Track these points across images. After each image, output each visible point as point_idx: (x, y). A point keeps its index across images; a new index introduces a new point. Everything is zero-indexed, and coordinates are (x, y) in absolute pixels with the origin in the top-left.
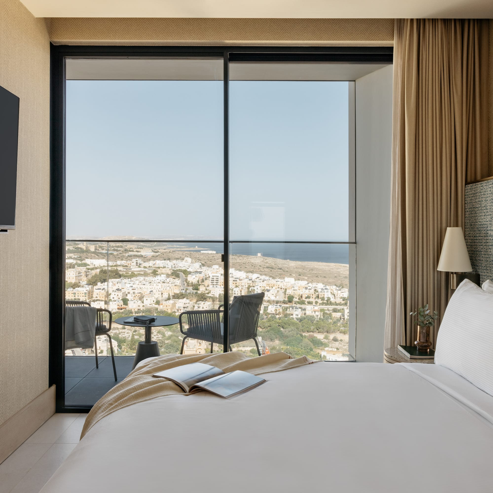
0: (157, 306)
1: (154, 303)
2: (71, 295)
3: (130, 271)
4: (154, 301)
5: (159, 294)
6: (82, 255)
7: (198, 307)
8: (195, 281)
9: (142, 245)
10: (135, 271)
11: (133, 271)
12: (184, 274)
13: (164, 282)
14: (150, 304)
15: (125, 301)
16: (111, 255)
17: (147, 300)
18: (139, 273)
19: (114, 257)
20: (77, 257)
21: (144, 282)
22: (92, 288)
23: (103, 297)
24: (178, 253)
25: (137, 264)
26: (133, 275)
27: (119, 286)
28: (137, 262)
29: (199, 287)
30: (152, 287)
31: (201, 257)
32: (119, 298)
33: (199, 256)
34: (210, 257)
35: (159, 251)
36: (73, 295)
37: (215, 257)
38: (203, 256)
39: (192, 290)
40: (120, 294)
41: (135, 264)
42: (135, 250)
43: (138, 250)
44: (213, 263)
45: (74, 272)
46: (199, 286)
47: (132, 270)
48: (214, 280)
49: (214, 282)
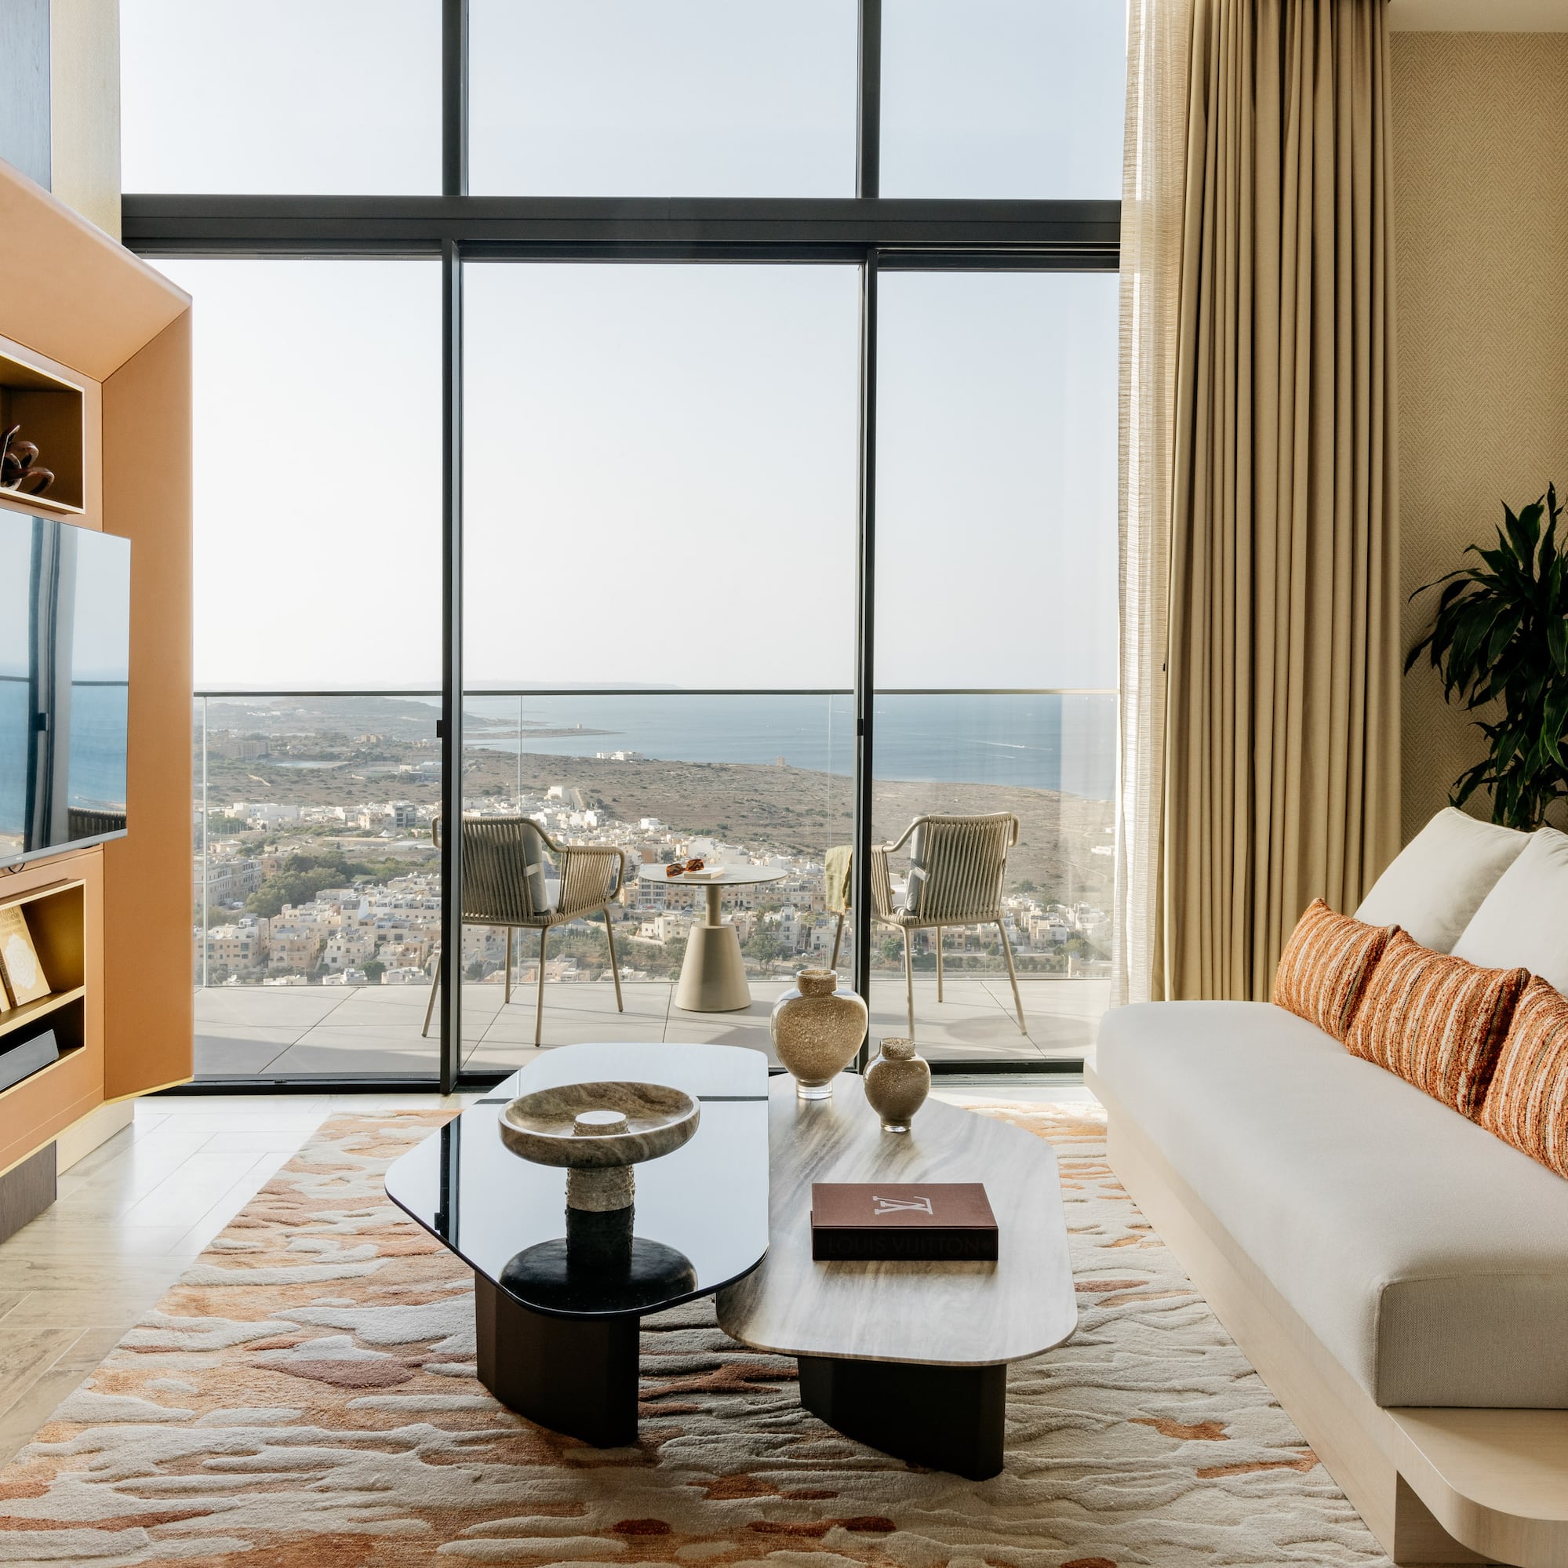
3: (383, 854)
6: (218, 780)
10: (397, 853)
11: (391, 853)
16: (313, 778)
19: (322, 785)
22: (267, 926)
23: (300, 959)
25: (401, 820)
27: (349, 917)
28: (401, 815)
40: (357, 950)
41: (395, 823)
42: (386, 755)
43: (395, 752)
47: (388, 848)
48: (649, 887)
49: (648, 894)
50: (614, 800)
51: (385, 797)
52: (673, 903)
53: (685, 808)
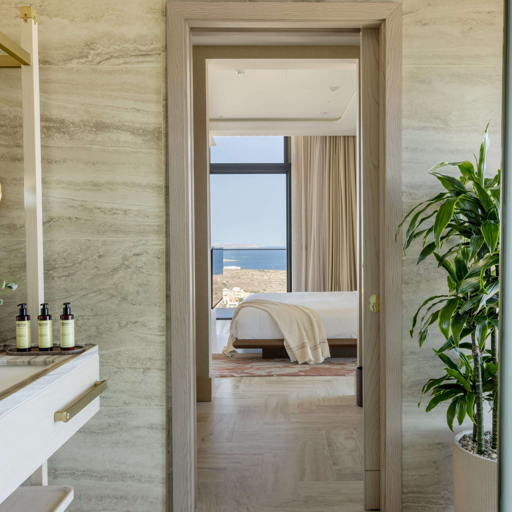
53: (252, 284)
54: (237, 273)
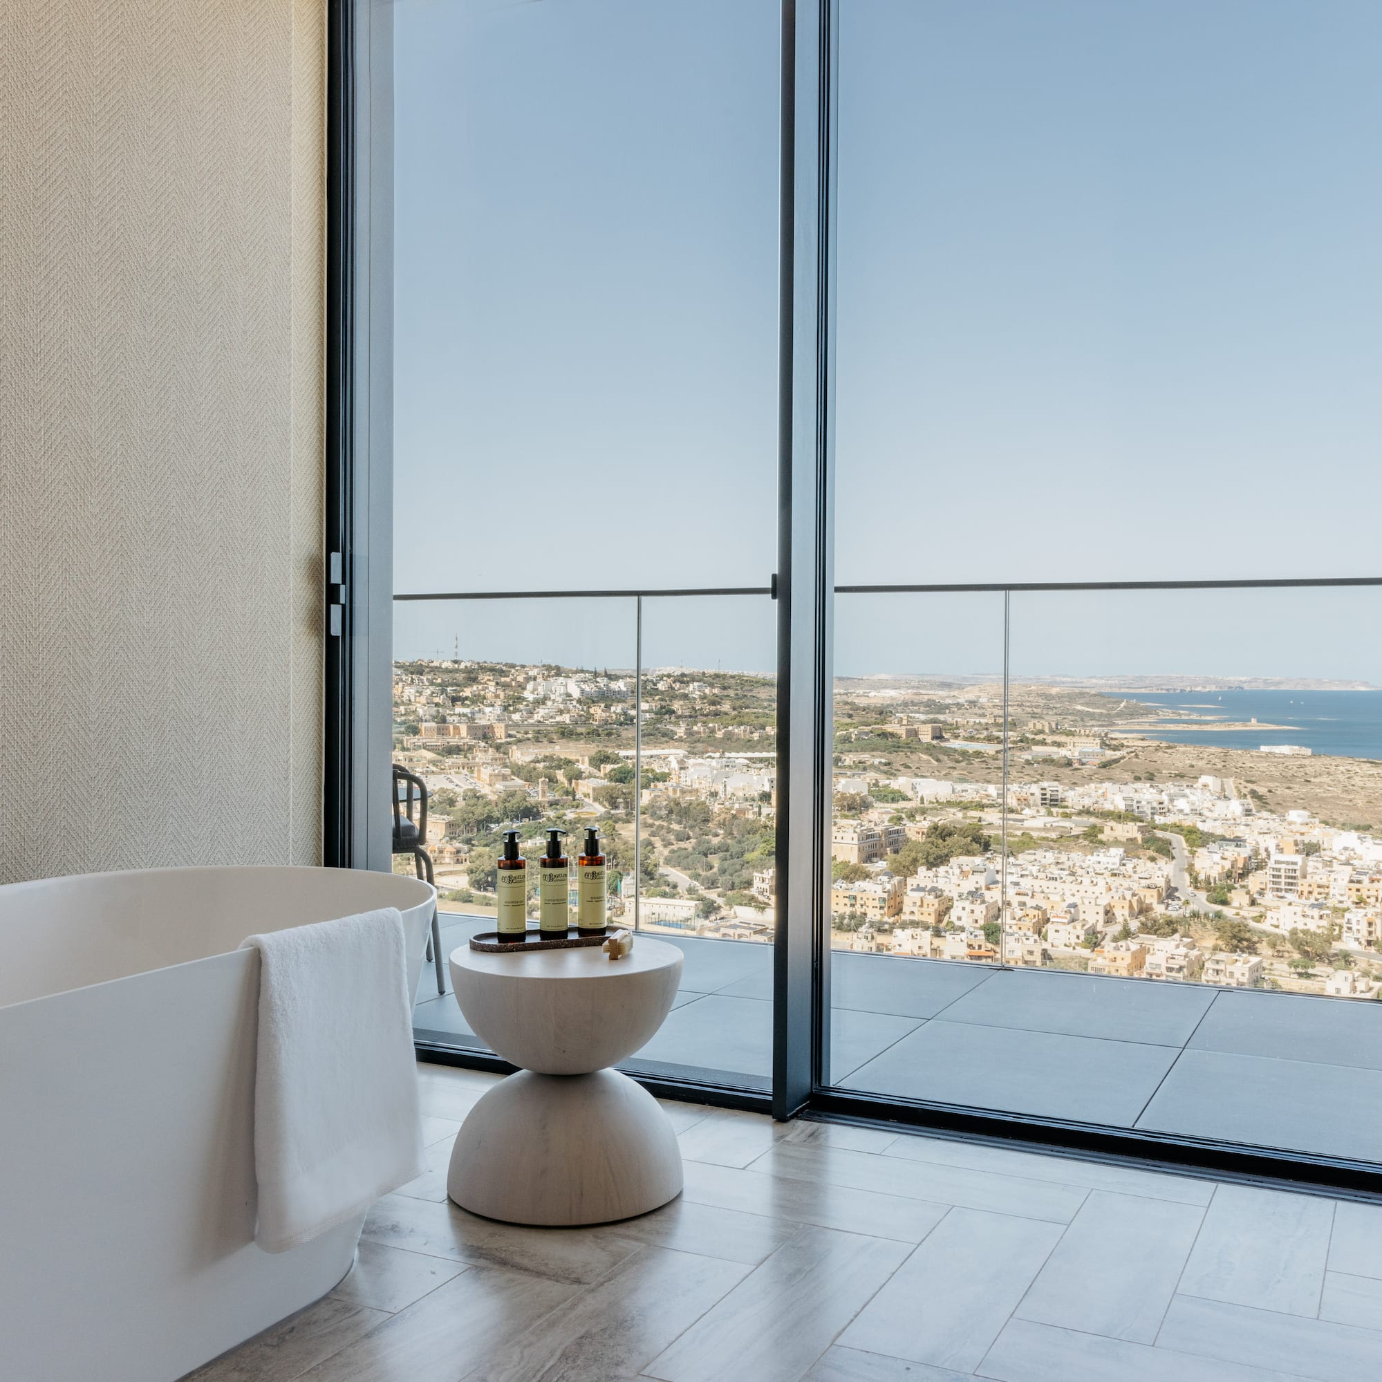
0: (1086, 953)
1: (1080, 941)
2: (843, 901)
3: (1019, 829)
4: (1078, 937)
5: (1098, 913)
6: (893, 757)
7: (1214, 970)
8: (1220, 871)
9: (1079, 711)
10: (1033, 829)
11: (1028, 829)
12: (1187, 841)
13: (1115, 875)
14: (1066, 945)
15: (993, 932)
16: (977, 758)
17: (1057, 931)
18: (1043, 834)
19: (984, 766)
20: (880, 763)
21: (1056, 872)
22: (903, 884)
23: (929, 914)
24: (1184, 753)
25: (1045, 799)
26: (1028, 842)
27: (977, 882)
28: (1045, 794)
29: (1229, 895)
30: (1079, 887)
31: (1259, 765)
32: (976, 921)
33: (1252, 765)
34: (1290, 767)
35: (1126, 744)
36: (847, 901)
37: (1309, 770)
38: (1266, 765)
39: (1208, 904)
40: (980, 911)
41: (1039, 802)
42: (1048, 741)
43: (1058, 738)
44: (1296, 794)
45: (855, 832)
46: (1229, 891)
47: (1026, 824)
48: (1279, 877)
49: (1279, 883)
50: (1270, 791)
51: (1039, 777)
52: (1305, 893)
53: (1347, 803)
54: (1301, 766)
